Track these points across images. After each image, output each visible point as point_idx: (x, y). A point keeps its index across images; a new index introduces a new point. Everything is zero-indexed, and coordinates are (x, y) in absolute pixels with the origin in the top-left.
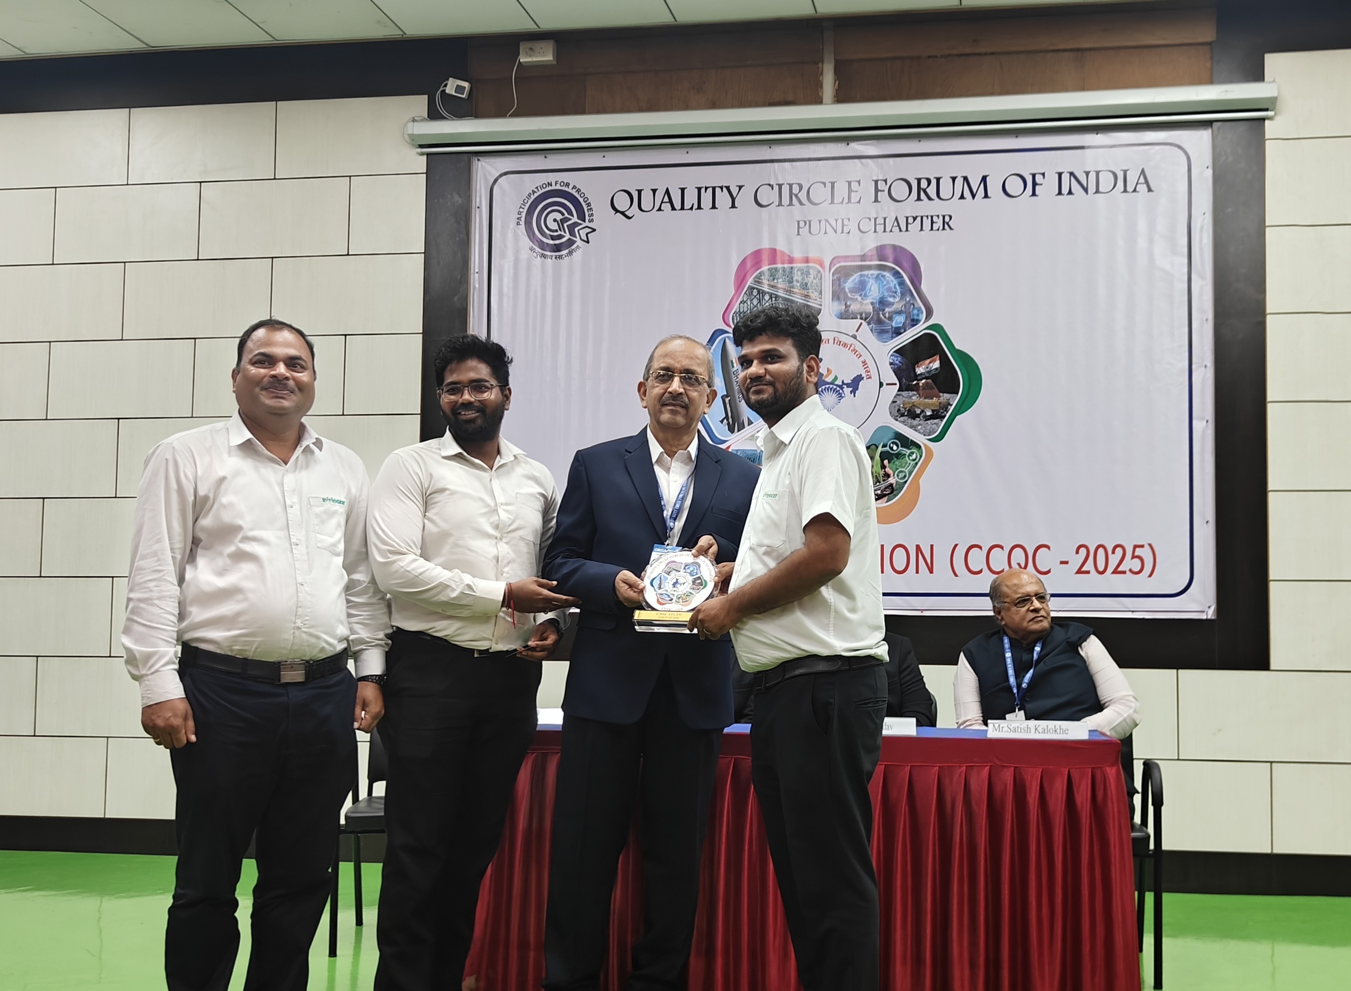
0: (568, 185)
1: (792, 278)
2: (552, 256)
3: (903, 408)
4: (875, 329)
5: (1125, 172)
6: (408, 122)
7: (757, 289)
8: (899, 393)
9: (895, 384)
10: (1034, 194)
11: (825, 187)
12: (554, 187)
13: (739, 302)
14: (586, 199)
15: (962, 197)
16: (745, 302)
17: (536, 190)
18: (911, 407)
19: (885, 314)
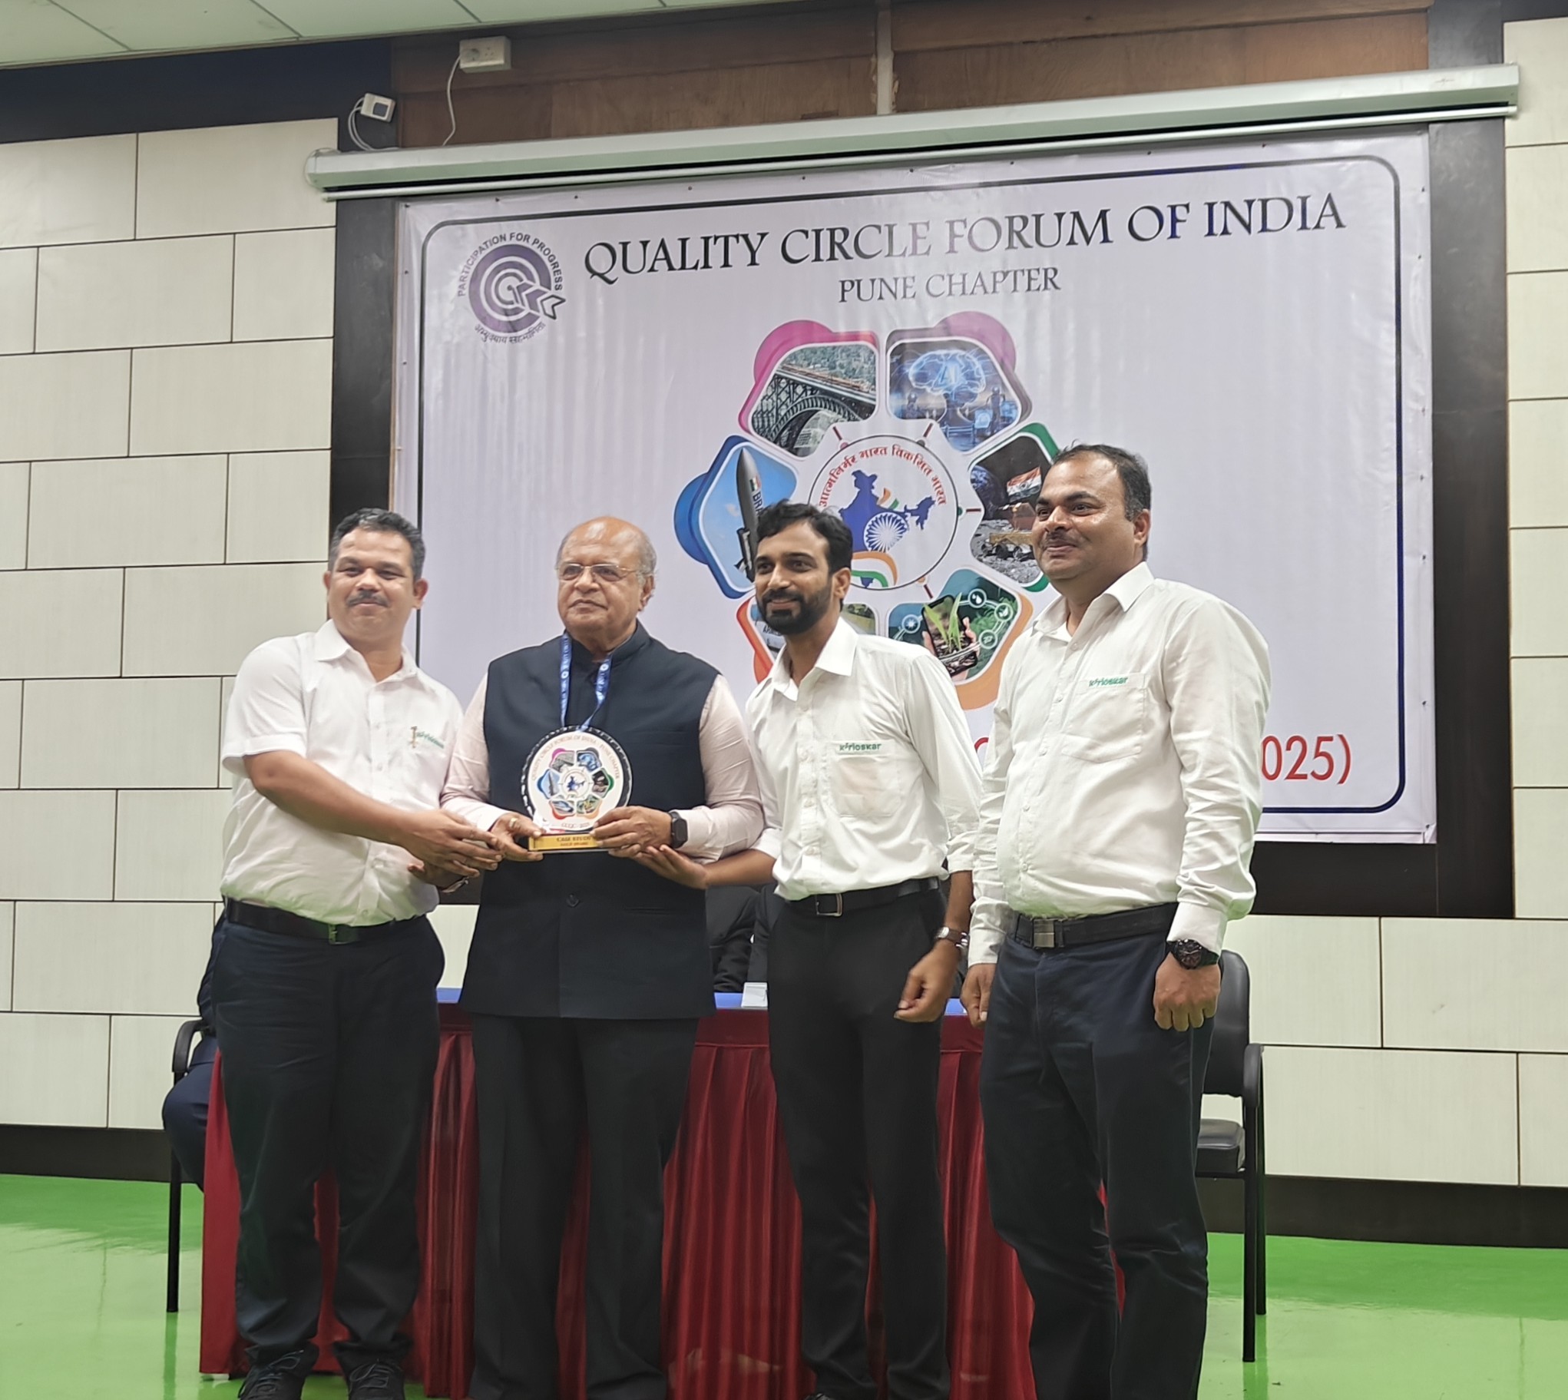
0: (527, 238)
1: (834, 362)
2: (506, 338)
3: (990, 543)
4: (950, 433)
5: (1304, 200)
6: (309, 157)
7: (786, 378)
8: (986, 522)
9: (979, 510)
10: (1173, 235)
11: (880, 232)
12: (508, 242)
13: (761, 397)
14: (552, 258)
15: (1072, 242)
16: (769, 397)
17: (484, 246)
18: (1001, 541)
19: (965, 410)
